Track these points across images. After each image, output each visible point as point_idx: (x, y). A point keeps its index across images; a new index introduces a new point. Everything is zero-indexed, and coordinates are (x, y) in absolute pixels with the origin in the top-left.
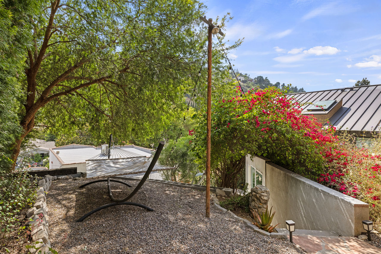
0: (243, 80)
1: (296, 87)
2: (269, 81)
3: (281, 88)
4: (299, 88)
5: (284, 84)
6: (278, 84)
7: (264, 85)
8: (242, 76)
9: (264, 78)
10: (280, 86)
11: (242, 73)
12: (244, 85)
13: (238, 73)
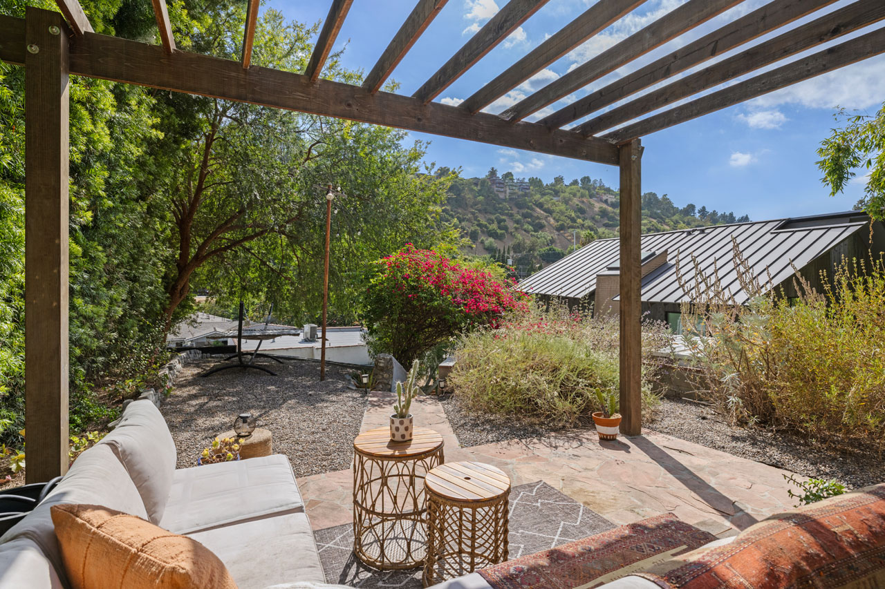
0: (611, 202)
1: (731, 214)
2: (670, 203)
3: (697, 215)
4: (737, 216)
5: (704, 208)
6: (691, 207)
7: (659, 211)
8: (612, 194)
9: (660, 197)
10: (696, 211)
11: (611, 188)
12: (613, 212)
13: (602, 187)
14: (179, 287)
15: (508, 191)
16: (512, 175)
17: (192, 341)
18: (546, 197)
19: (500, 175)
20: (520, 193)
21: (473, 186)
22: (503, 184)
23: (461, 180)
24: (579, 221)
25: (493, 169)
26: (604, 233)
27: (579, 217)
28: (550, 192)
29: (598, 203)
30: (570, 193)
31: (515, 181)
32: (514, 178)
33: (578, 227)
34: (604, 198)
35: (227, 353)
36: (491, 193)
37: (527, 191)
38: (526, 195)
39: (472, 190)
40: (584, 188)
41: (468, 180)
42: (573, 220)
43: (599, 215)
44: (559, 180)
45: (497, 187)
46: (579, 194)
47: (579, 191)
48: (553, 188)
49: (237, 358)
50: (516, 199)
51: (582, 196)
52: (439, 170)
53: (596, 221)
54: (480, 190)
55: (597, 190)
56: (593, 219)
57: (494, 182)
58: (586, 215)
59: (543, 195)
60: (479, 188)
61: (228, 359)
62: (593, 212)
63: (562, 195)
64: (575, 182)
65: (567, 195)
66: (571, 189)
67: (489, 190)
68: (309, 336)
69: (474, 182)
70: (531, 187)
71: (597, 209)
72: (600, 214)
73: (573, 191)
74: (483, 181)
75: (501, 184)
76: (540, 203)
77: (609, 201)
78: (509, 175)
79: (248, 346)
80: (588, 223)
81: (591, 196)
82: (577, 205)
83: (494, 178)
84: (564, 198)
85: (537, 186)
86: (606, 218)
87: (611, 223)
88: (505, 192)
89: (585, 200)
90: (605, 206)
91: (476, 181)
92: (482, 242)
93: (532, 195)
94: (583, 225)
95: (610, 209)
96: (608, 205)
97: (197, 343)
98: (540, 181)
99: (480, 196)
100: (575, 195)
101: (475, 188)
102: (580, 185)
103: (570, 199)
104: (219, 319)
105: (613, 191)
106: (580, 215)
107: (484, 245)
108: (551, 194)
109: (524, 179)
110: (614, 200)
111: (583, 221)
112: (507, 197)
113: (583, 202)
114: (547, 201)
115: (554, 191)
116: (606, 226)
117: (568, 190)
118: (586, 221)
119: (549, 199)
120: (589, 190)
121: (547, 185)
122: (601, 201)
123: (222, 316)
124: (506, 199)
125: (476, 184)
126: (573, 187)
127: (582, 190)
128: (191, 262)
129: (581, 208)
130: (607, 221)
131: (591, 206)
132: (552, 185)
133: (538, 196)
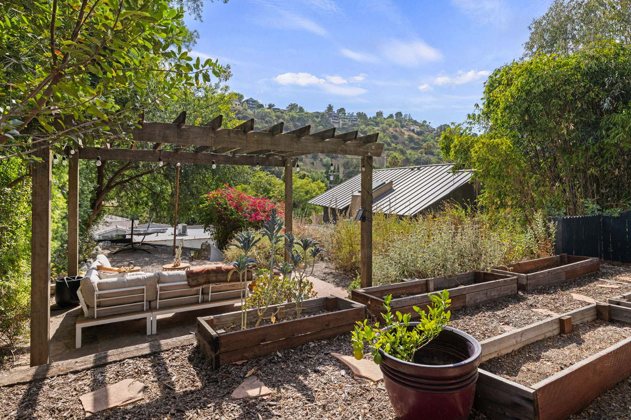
0: (417, 131)
8: (418, 126)
11: (417, 121)
12: (418, 139)
13: (410, 120)
14: (97, 204)
15: (341, 122)
16: (344, 111)
17: (99, 235)
18: (370, 127)
19: (335, 110)
20: (350, 123)
21: (315, 118)
22: (337, 117)
23: (307, 113)
24: (393, 145)
25: (330, 105)
26: (410, 154)
27: (393, 142)
28: (373, 123)
29: (408, 131)
30: (387, 124)
31: (347, 115)
32: (346, 112)
33: (392, 150)
34: (412, 128)
35: (125, 243)
36: (328, 124)
37: (355, 122)
38: (354, 125)
39: (314, 121)
40: (397, 120)
41: (312, 114)
42: (389, 145)
43: (407, 141)
44: (379, 114)
45: (333, 119)
46: (393, 125)
47: (394, 123)
48: (375, 120)
49: (131, 246)
50: (347, 128)
51: (396, 126)
52: (289, 105)
53: (406, 145)
54: (320, 121)
55: (407, 122)
56: (403, 143)
57: (330, 116)
58: (398, 140)
59: (368, 125)
60: (319, 119)
61: (126, 246)
62: (404, 138)
63: (381, 125)
64: (391, 116)
65: (385, 125)
66: (388, 121)
67: (327, 121)
68: (181, 232)
69: (316, 115)
70: (359, 120)
71: (406, 136)
72: (409, 140)
73: (390, 123)
74: (323, 115)
75: (336, 117)
76: (365, 131)
77: (416, 130)
78: (342, 110)
79: (137, 239)
80: (400, 146)
81: (402, 127)
82: (392, 133)
83: (331, 112)
84: (383, 128)
85: (363, 119)
86: (413, 143)
87: (416, 146)
88: (339, 123)
89: (398, 129)
90: (412, 134)
91: (317, 115)
92: (321, 160)
93: (359, 125)
94: (396, 148)
95: (416, 136)
96: (414, 133)
97: (103, 237)
98: (365, 115)
99: (320, 125)
100: (390, 126)
101: (317, 120)
102: (395, 119)
103: (387, 129)
104: (119, 219)
105: (418, 123)
106: (394, 140)
107: (323, 163)
108: (373, 125)
109: (353, 113)
110: (419, 130)
111: (396, 145)
112: (341, 127)
113: (396, 131)
114: (370, 130)
115: (375, 122)
116: (413, 148)
117: (386, 122)
118: (398, 145)
119: (371, 128)
120: (401, 122)
121: (370, 118)
122: (410, 130)
123: (122, 216)
124: (339, 128)
125: (317, 117)
126: (389, 119)
127: (395, 122)
128: (104, 189)
129: (395, 135)
130: (414, 145)
131: (402, 134)
132: (374, 118)
133: (363, 126)
